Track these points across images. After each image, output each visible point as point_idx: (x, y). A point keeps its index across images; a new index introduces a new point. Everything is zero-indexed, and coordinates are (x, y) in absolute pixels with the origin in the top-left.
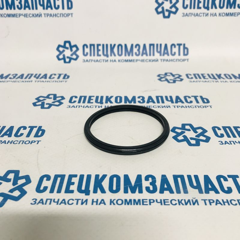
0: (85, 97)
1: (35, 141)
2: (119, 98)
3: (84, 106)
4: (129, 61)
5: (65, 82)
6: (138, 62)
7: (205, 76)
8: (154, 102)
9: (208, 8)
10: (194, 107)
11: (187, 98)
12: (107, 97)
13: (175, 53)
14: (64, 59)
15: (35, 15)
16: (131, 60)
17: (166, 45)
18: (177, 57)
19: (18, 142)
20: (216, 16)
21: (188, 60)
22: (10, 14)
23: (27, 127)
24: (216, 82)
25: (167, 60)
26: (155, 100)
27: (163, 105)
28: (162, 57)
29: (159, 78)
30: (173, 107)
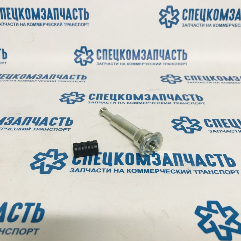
0: (102, 95)
1: (66, 129)
2: (129, 96)
3: (101, 102)
4: (136, 64)
5: (83, 82)
6: (144, 65)
7: (201, 78)
8: (158, 99)
9: (204, 20)
10: (191, 103)
11: (185, 96)
12: (119, 95)
13: (175, 58)
14: (81, 62)
15: (56, 24)
16: (138, 63)
17: (168, 51)
18: (177, 61)
19: (53, 129)
20: (211, 26)
21: (186, 63)
22: (35, 23)
23: (59, 118)
24: (210, 83)
25: (169, 64)
26: (159, 98)
27: (165, 101)
28: (165, 61)
29: (162, 79)
30: (174, 103)
